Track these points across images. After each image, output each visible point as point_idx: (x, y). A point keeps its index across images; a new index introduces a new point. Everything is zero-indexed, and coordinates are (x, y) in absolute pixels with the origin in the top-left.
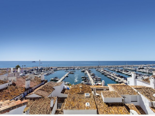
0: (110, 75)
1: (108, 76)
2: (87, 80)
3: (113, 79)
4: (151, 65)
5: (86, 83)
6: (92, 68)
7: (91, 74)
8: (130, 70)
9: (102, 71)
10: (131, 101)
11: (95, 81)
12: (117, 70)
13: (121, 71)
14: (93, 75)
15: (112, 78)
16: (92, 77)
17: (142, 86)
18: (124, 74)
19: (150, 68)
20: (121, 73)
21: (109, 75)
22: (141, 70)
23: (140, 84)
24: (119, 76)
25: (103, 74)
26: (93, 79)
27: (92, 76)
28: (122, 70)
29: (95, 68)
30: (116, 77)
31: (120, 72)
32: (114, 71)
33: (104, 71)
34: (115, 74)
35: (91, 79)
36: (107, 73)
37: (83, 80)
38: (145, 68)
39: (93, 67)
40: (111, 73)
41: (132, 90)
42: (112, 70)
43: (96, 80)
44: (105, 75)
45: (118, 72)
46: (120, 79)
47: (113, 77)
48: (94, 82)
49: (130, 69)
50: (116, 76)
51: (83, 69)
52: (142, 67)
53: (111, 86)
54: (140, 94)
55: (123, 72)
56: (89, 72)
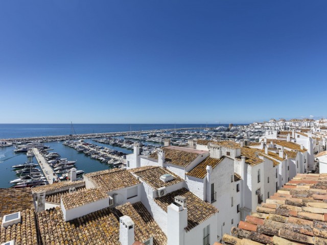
0: (97, 154)
1: (93, 156)
2: (31, 173)
3: (104, 159)
4: (166, 130)
5: (28, 181)
6: (54, 141)
7: (47, 156)
8: (137, 140)
9: (78, 145)
10: (128, 199)
11: (58, 172)
12: (113, 142)
13: (121, 144)
14: (53, 158)
15: (101, 158)
16: (49, 163)
17: (148, 165)
18: (125, 147)
19: (165, 134)
20: (120, 146)
21: (95, 154)
22: (152, 139)
23: (145, 163)
24: (115, 153)
25: (81, 152)
26: (53, 167)
27: (50, 159)
28: (121, 142)
29: (63, 141)
30: (110, 156)
31: (117, 146)
32: (107, 143)
33: (84, 146)
34: (107, 151)
35: (46, 167)
36: (92, 149)
37: (18, 175)
38: (158, 135)
39: (57, 138)
40: (101, 148)
41: (131, 176)
42: (102, 143)
43: (60, 168)
44: (87, 155)
45: (115, 145)
46: (117, 158)
47: (103, 156)
48: (54, 174)
49: (136, 137)
50: (110, 153)
51: (24, 146)
52: (153, 134)
53: (90, 179)
54: (142, 182)
55: (124, 145)
56: (43, 151)
